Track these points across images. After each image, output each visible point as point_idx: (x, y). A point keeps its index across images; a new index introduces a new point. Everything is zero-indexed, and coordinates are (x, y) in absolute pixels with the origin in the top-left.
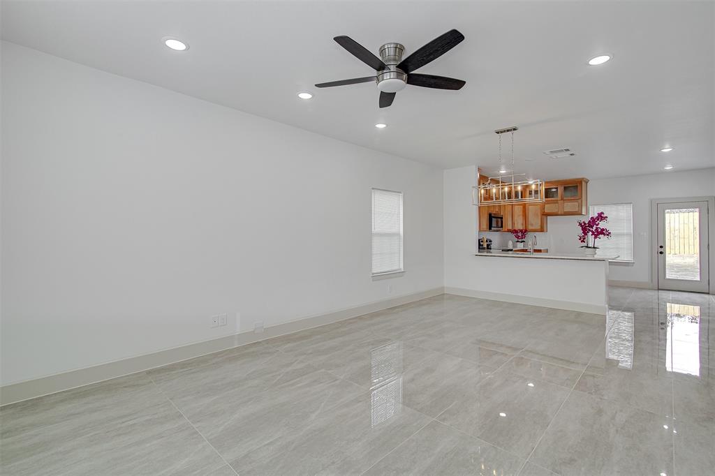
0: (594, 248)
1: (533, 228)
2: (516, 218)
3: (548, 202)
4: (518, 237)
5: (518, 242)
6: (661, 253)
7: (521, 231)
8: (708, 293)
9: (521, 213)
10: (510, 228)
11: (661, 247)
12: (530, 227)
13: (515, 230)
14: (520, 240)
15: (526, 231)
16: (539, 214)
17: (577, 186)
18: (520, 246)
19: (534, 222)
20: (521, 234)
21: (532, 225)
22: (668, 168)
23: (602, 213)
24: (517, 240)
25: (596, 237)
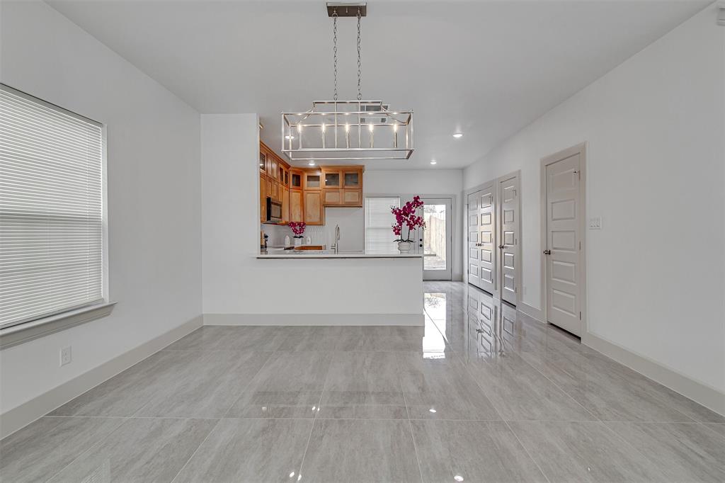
0: (408, 241)
1: (311, 221)
2: (293, 208)
3: (327, 191)
4: (295, 231)
5: (295, 237)
6: (421, 246)
7: (299, 224)
8: (451, 280)
9: (299, 202)
10: (287, 220)
11: (421, 240)
12: (308, 220)
13: (293, 223)
14: (298, 235)
15: (304, 224)
16: (318, 204)
17: (358, 174)
18: (298, 243)
19: (313, 214)
20: (298, 228)
21: (310, 217)
22: (433, 163)
23: (418, 197)
24: (294, 234)
25: (411, 228)
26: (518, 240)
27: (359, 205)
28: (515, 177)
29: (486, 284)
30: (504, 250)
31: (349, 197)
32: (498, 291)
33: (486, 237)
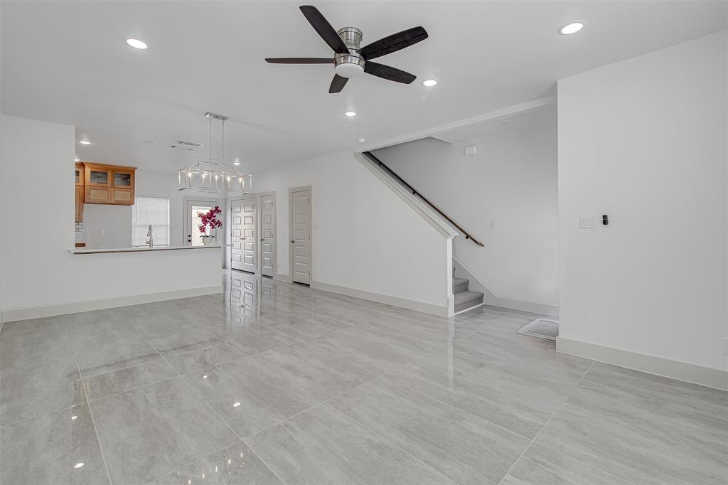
26: (274, 236)
27: (130, 203)
28: (272, 195)
29: (249, 266)
30: (263, 242)
31: (120, 195)
32: (259, 269)
33: (248, 233)
